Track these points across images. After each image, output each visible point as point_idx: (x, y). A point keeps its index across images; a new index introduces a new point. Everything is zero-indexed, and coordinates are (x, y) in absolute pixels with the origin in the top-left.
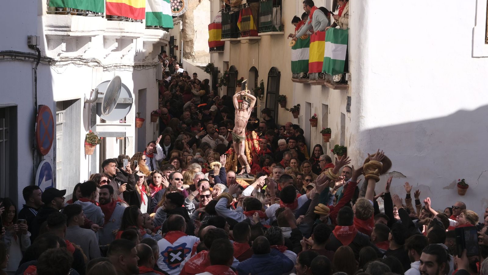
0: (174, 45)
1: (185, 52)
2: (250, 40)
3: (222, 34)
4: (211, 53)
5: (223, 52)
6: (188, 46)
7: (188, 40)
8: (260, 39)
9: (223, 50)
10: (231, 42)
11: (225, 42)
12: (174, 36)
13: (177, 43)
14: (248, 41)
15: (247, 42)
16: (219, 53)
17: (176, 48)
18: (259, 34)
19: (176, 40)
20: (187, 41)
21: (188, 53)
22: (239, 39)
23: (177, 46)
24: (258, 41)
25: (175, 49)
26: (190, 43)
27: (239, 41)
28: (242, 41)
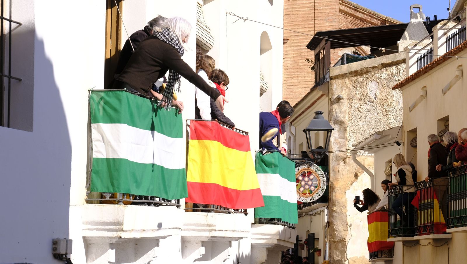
0: (315, 247)
1: (332, 260)
2: (435, 240)
3: (389, 231)
4: (371, 261)
5: (393, 260)
6: (336, 249)
7: (337, 239)
8: (451, 238)
9: (392, 257)
10: (405, 243)
11: (395, 242)
12: (314, 233)
13: (320, 245)
14: (431, 241)
15: (429, 243)
16: (386, 261)
17: (318, 253)
18: (448, 231)
19: (318, 239)
20: (335, 242)
21: (337, 260)
22: (416, 238)
23: (320, 250)
24: (447, 242)
25: (316, 254)
26: (340, 245)
27: (417, 242)
28: (422, 242)
